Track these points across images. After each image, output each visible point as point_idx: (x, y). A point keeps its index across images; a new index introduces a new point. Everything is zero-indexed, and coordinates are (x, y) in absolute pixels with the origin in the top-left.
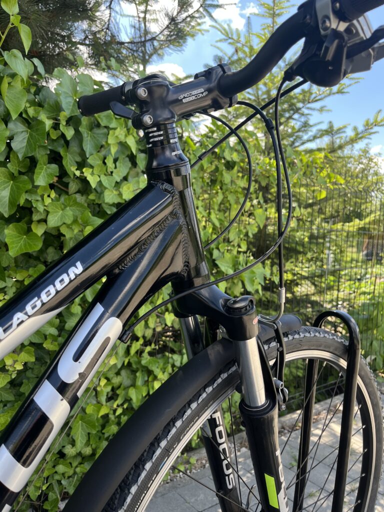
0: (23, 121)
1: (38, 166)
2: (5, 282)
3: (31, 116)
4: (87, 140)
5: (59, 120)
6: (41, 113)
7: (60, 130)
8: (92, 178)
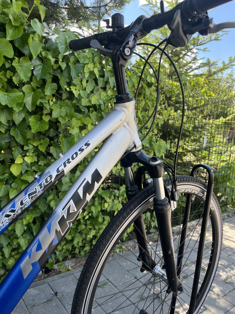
0: (39, 59)
1: (47, 84)
2: (29, 147)
3: (44, 56)
4: (73, 70)
5: (58, 58)
6: (49, 54)
7: (59, 64)
8: (75, 91)
